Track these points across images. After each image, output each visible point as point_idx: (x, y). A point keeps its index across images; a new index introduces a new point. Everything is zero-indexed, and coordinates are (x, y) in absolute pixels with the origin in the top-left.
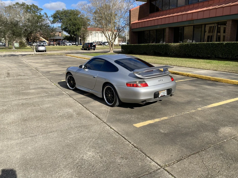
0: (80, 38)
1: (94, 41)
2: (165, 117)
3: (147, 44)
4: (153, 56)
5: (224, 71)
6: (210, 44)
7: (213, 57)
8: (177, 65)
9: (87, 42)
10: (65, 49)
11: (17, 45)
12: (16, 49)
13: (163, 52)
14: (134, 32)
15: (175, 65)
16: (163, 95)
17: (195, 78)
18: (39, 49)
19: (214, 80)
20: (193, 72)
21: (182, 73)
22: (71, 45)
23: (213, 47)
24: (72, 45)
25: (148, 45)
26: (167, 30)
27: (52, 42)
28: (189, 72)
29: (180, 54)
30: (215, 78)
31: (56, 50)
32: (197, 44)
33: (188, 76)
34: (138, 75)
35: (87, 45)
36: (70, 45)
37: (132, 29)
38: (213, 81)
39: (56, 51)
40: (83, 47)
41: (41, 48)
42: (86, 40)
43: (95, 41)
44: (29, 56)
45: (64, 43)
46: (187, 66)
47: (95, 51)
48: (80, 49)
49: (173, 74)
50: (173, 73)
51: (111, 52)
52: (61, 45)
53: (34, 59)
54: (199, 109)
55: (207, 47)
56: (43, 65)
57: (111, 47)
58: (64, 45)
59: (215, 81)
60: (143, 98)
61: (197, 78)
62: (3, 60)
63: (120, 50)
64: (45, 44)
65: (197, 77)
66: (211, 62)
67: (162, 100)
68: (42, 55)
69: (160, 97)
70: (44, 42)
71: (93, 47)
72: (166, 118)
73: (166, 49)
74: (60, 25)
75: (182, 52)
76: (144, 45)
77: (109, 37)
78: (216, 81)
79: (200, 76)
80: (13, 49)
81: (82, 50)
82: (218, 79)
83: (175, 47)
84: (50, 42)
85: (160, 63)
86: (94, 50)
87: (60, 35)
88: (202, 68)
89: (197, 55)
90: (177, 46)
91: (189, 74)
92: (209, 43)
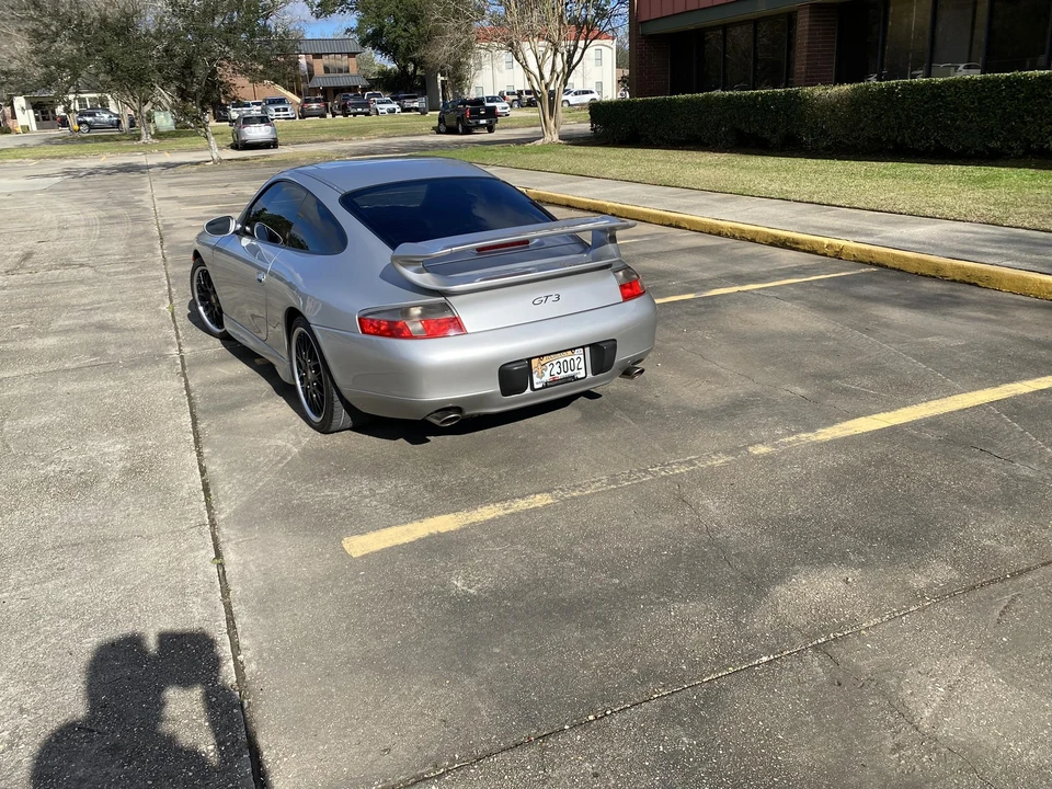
0: (440, 78)
1: (506, 90)
2: (538, 496)
3: (701, 95)
4: (731, 152)
5: (1038, 225)
6: (1003, 81)
7: (1013, 149)
8: (815, 200)
9: (473, 95)
10: (362, 132)
11: (165, 121)
12: (154, 141)
13: (774, 131)
14: (652, 37)
15: (806, 198)
16: (563, 375)
17: (871, 264)
18: (244, 135)
19: (957, 278)
20: (867, 235)
21: (812, 242)
22: (398, 110)
23: (1018, 99)
24: (404, 110)
25: (707, 97)
26: (803, 23)
27: (317, 101)
28: (850, 233)
29: (856, 138)
30: (963, 267)
31: (322, 137)
32: (938, 87)
33: (838, 255)
34: (418, 272)
35: (459, 110)
36: (392, 111)
37: (642, 23)
38: (954, 281)
39: (324, 141)
40: (441, 120)
41: (256, 132)
42: (469, 88)
43: (511, 90)
44: (189, 168)
45: (367, 105)
46: (862, 205)
47: (497, 135)
48: (429, 129)
49: (772, 244)
50: (770, 241)
51: (548, 138)
52: (355, 115)
53: (199, 183)
54: (761, 450)
55: (987, 97)
56: (209, 212)
57: (547, 117)
58: (367, 114)
59: (964, 282)
60: (437, 395)
61: (878, 265)
62: (74, 189)
63: (586, 127)
64: (286, 110)
65: (878, 259)
66: (993, 178)
67: (598, 396)
68: (242, 165)
69: (543, 388)
70: (281, 101)
71: (483, 117)
72: (541, 500)
73: (788, 116)
74: (351, 19)
75: (863, 129)
76: (687, 100)
77: (540, 67)
78: (971, 281)
79: (895, 256)
80: (144, 139)
81: (439, 132)
82: (981, 271)
83: (831, 107)
84: (307, 101)
85: (739, 188)
86: (491, 130)
87: (353, 70)
88: (929, 211)
89: (936, 141)
90: (840, 98)
91: (842, 243)
92: (997, 80)
